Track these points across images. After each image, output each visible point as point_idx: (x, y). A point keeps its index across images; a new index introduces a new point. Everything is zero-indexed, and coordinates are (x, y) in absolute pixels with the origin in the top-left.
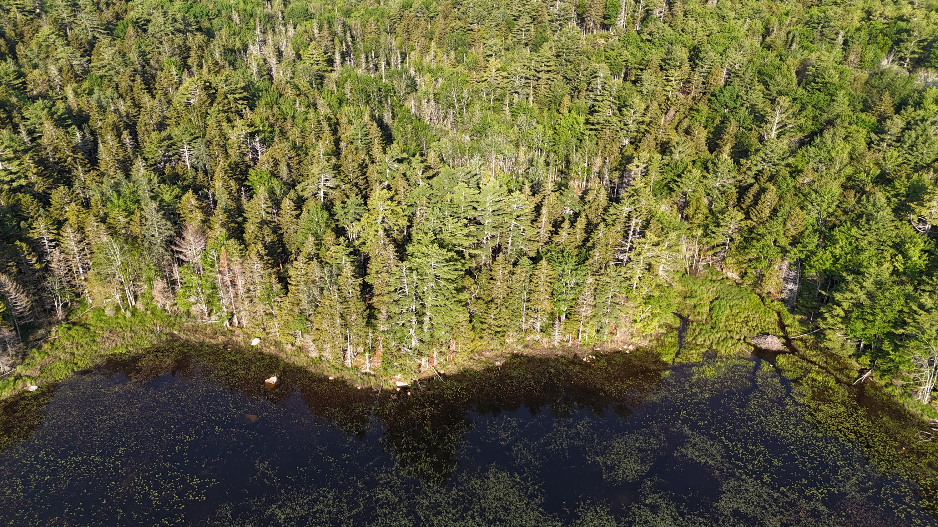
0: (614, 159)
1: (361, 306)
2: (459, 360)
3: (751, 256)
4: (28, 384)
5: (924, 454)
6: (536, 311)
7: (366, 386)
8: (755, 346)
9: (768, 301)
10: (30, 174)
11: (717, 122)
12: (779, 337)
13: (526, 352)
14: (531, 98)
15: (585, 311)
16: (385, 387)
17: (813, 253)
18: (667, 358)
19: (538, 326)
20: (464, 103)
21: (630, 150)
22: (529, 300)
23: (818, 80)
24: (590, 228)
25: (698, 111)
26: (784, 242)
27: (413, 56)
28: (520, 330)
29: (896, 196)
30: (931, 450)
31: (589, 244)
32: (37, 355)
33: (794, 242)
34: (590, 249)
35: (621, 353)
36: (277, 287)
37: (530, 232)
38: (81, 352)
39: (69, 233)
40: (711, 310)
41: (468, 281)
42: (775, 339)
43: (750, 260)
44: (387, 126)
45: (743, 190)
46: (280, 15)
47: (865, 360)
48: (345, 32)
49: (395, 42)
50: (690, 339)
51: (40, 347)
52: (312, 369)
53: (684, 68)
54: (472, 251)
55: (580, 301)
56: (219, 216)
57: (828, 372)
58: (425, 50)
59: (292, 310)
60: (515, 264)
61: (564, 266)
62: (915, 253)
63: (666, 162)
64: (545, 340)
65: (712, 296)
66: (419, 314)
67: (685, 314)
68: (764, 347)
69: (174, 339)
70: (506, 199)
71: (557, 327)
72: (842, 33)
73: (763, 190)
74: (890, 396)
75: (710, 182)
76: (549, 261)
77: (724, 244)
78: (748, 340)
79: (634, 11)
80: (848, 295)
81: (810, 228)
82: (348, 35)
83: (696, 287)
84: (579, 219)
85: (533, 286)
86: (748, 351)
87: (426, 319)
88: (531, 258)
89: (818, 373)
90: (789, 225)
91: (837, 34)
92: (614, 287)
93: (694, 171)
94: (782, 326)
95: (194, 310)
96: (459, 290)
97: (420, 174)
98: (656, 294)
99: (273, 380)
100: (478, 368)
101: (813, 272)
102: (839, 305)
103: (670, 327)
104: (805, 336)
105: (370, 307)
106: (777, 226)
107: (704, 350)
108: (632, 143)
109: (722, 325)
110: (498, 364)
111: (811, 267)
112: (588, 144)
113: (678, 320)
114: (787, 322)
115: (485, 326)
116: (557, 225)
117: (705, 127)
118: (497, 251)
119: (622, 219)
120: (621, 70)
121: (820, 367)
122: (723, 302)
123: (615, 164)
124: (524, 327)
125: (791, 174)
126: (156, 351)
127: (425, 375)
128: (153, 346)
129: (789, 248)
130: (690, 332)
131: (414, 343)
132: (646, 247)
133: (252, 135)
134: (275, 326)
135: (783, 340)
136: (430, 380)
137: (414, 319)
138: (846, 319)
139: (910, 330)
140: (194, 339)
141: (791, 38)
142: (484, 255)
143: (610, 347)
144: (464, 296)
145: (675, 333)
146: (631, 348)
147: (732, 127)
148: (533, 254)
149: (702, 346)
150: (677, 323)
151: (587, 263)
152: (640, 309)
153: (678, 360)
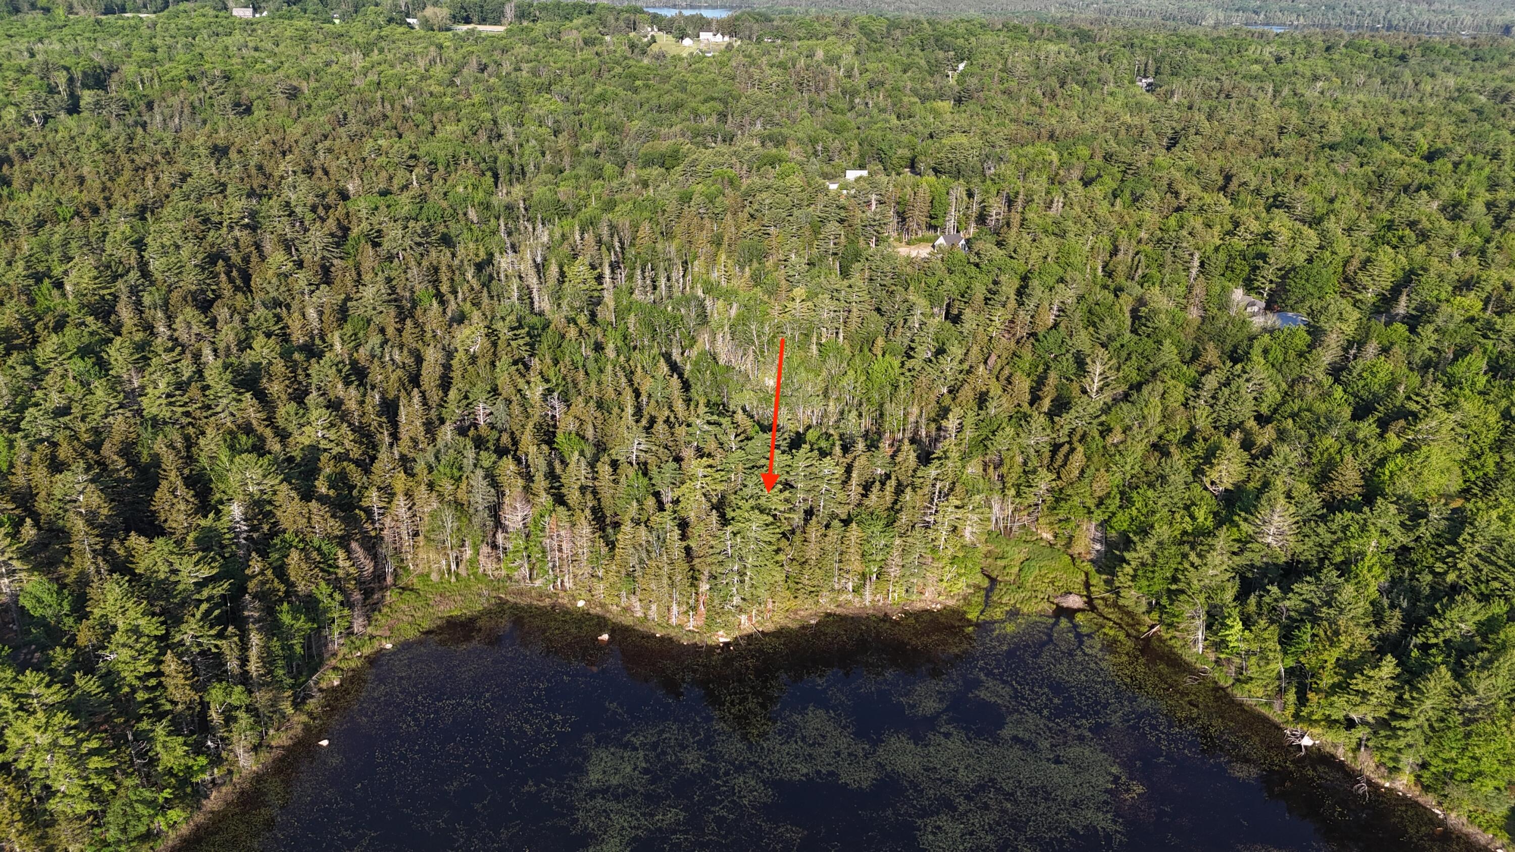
0: (931, 409)
1: (686, 566)
2: (775, 619)
3: (1061, 517)
4: (384, 642)
5: (1187, 694)
6: (848, 572)
7: (691, 642)
8: (1057, 605)
9: (1078, 562)
10: (346, 442)
11: (1041, 369)
12: (1081, 596)
13: (839, 611)
14: (841, 336)
15: (894, 571)
16: (709, 643)
17: (1114, 514)
18: (972, 616)
19: (850, 586)
20: (765, 339)
21: (947, 401)
22: (840, 561)
23: (1149, 324)
24: (899, 490)
25: (1020, 357)
26: (1091, 503)
27: (697, 267)
28: (833, 590)
29: (1196, 457)
30: (1194, 690)
31: (897, 507)
32: (380, 617)
33: (1100, 503)
34: (897, 512)
35: (929, 612)
36: (605, 550)
37: (841, 496)
38: (420, 614)
39: (400, 501)
40: (1020, 570)
41: (784, 543)
42: (1077, 598)
43: (1060, 521)
44: (676, 363)
45: (1055, 448)
46: (522, 205)
47: (1155, 615)
48: (612, 236)
49: (672, 248)
50: (995, 599)
51: (380, 611)
52: (637, 628)
53: (1008, 306)
54: (787, 515)
55: (889, 562)
56: (540, 483)
57: (1121, 627)
58: (713, 259)
59: (619, 572)
60: (827, 526)
61: (872, 528)
62: (1201, 514)
63: (981, 417)
64: (857, 600)
65: (1022, 556)
66: (742, 574)
67: (994, 575)
68: (1065, 605)
69: (502, 603)
70: (817, 464)
71: (868, 587)
72: (1197, 255)
73: (1072, 450)
74: (1172, 647)
75: (1024, 440)
76: (858, 524)
77: (1037, 505)
78: (1051, 599)
79: (967, 208)
80: (1134, 555)
81: (1116, 489)
82: (616, 239)
83: (1008, 548)
84: (888, 482)
85: (844, 548)
86: (1049, 608)
87: (747, 579)
88: (842, 521)
89: (1111, 628)
90: (1095, 485)
91: (1192, 255)
92: (919, 548)
93: (1008, 429)
94: (1087, 585)
95: (516, 575)
96: (778, 551)
97: (733, 438)
98: (961, 555)
99: (605, 637)
100: (794, 625)
101: (1114, 533)
102: (1129, 564)
103: (978, 587)
104: (1107, 595)
105: (692, 569)
106: (1083, 488)
107: (1007, 609)
108: (950, 392)
109: (1028, 585)
110: (812, 622)
111: (1112, 527)
112: (902, 393)
113: (987, 581)
114: (1093, 581)
115: (800, 586)
116: (867, 488)
117: (1029, 375)
118: (809, 513)
119: (929, 482)
120: (943, 300)
121: (1115, 623)
122: (1033, 563)
123: (933, 415)
124: (836, 586)
125: (1101, 433)
126: (488, 612)
127: (745, 632)
128: (485, 608)
129: (1093, 508)
130: (996, 591)
131: (736, 600)
132: (950, 509)
133: (550, 391)
134: (600, 589)
135: (1085, 599)
136: (750, 636)
137: (736, 578)
138: (1134, 578)
139: (1182, 586)
140: (523, 601)
141: (1136, 263)
142: (797, 518)
143: (919, 606)
144: (781, 557)
145: (983, 592)
146: (939, 606)
147: (1053, 378)
148: (844, 517)
149: (1006, 604)
150: (986, 583)
151: (896, 525)
152: (947, 568)
153: (982, 617)
